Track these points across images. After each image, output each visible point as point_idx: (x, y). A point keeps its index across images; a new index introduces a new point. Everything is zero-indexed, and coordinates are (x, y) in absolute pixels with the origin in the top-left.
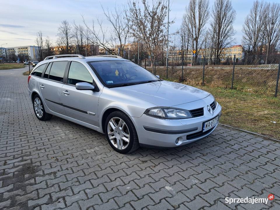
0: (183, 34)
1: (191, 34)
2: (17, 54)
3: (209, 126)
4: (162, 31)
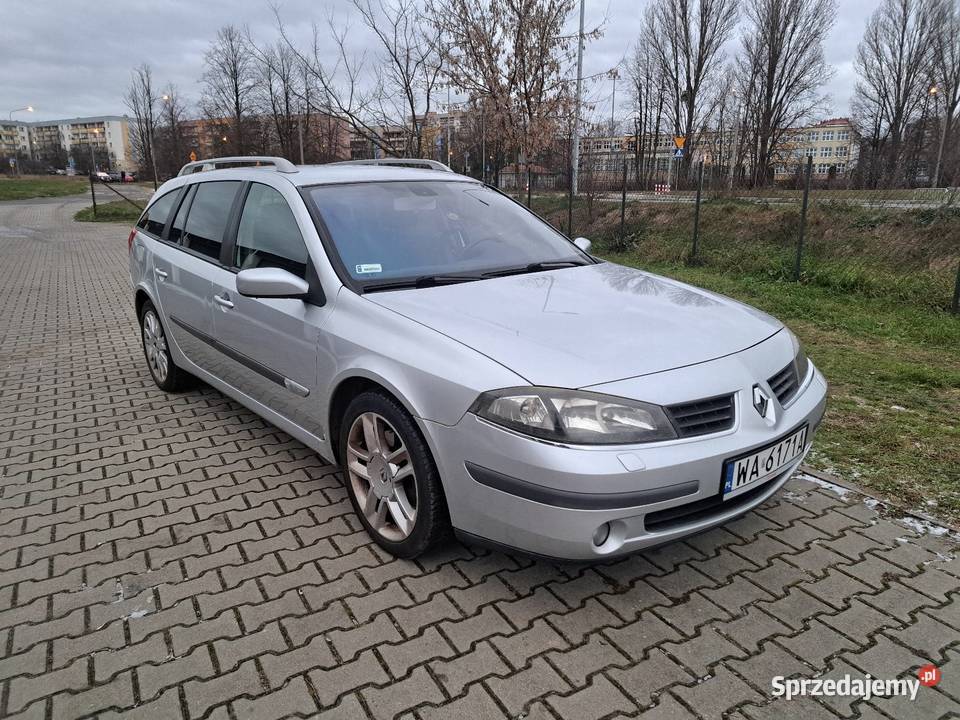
0: (644, 78)
1: (672, 76)
2: (67, 144)
3: (753, 473)
4: (555, 66)
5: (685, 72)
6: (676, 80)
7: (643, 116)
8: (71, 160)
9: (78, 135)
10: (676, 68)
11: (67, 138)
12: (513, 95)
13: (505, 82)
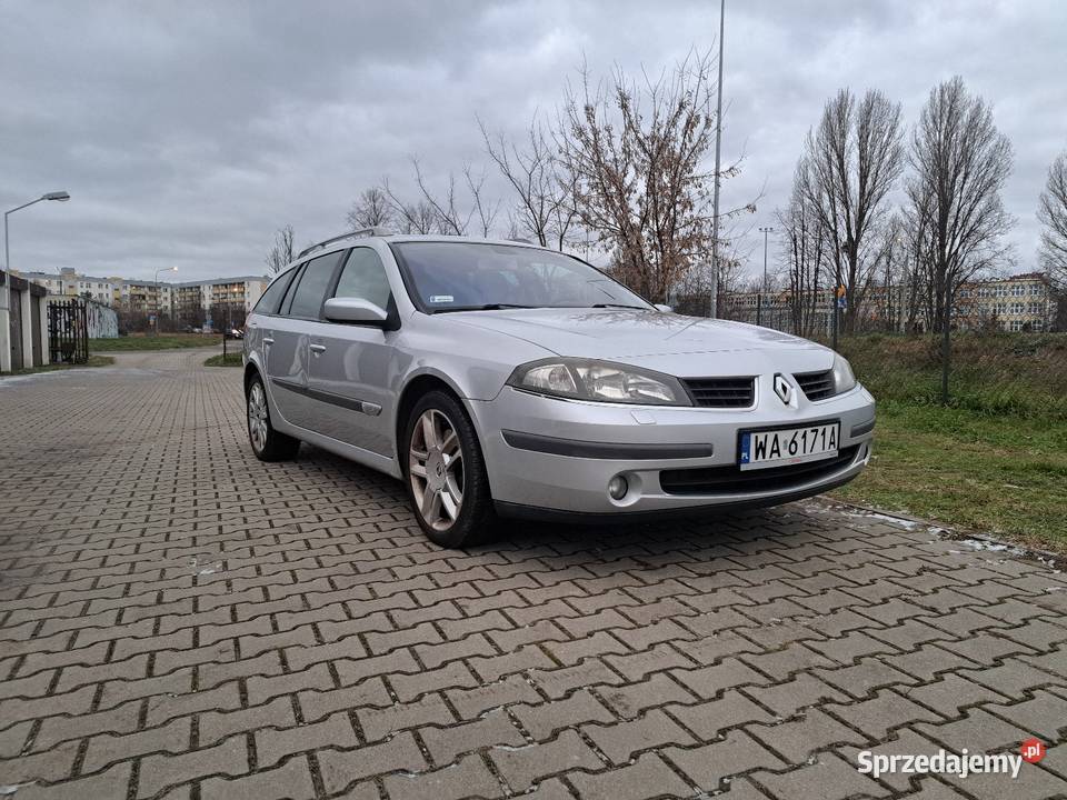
0: (799, 230)
1: (831, 228)
2: (207, 303)
3: (773, 452)
4: (688, 204)
5: (844, 223)
6: (835, 232)
7: (800, 269)
8: (209, 317)
9: (218, 295)
10: (835, 219)
11: (207, 297)
12: (645, 234)
13: (636, 220)
